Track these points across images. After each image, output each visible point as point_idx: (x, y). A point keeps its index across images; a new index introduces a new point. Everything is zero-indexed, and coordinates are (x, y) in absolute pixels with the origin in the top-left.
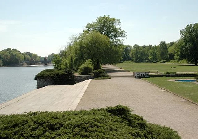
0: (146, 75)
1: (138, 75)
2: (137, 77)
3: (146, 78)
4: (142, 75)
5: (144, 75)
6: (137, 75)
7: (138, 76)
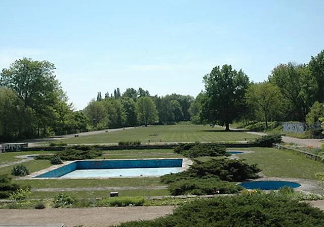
0: (17, 148)
1: (6, 147)
2: (4, 150)
3: (17, 151)
4: (11, 147)
5: (14, 147)
6: (4, 149)
7: (6, 149)
